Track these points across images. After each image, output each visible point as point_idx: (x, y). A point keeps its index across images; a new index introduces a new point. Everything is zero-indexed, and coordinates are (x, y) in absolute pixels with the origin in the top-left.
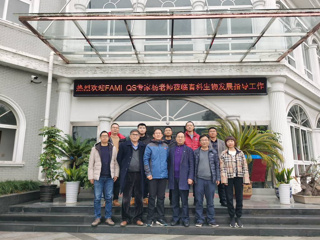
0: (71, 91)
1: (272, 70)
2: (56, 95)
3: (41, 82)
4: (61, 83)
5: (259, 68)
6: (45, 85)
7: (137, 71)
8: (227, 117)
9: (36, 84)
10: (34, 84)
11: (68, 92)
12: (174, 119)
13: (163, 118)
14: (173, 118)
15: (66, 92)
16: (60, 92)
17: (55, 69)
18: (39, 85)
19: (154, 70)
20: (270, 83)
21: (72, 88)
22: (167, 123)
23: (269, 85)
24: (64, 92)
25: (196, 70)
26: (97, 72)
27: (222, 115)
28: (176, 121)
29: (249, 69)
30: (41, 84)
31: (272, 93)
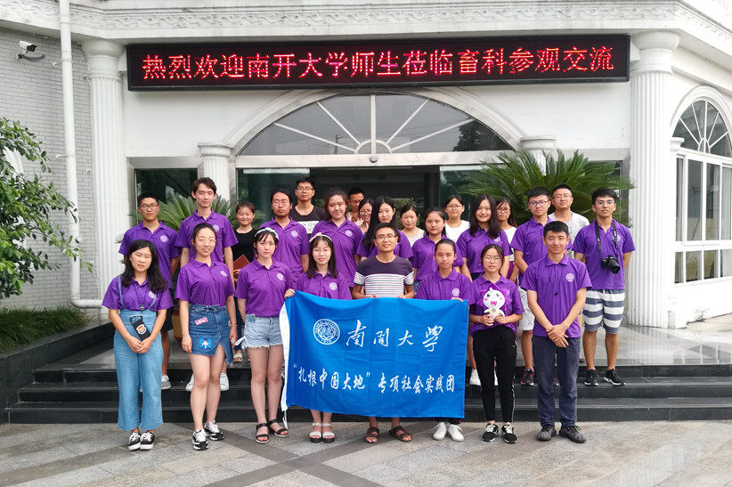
0: (121, 74)
1: (646, 14)
2: (85, 87)
3: (43, 56)
4: (94, 54)
5: (613, 10)
6: (54, 63)
7: (293, 19)
8: (523, 141)
9: (33, 63)
10: (28, 62)
11: (113, 79)
12: (389, 147)
13: (361, 145)
14: (386, 144)
15: (109, 79)
16: (94, 80)
17: (75, 17)
18: (39, 64)
19: (337, 16)
20: (638, 50)
21: (123, 67)
22: (373, 160)
23: (634, 55)
24: (104, 78)
25: (448, 15)
26: (185, 22)
27: (510, 137)
28: (394, 152)
29: (588, 12)
30: (43, 61)
31: (639, 77)
